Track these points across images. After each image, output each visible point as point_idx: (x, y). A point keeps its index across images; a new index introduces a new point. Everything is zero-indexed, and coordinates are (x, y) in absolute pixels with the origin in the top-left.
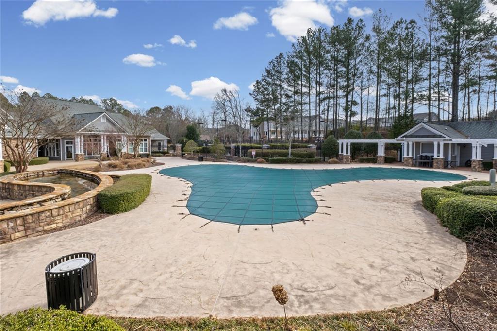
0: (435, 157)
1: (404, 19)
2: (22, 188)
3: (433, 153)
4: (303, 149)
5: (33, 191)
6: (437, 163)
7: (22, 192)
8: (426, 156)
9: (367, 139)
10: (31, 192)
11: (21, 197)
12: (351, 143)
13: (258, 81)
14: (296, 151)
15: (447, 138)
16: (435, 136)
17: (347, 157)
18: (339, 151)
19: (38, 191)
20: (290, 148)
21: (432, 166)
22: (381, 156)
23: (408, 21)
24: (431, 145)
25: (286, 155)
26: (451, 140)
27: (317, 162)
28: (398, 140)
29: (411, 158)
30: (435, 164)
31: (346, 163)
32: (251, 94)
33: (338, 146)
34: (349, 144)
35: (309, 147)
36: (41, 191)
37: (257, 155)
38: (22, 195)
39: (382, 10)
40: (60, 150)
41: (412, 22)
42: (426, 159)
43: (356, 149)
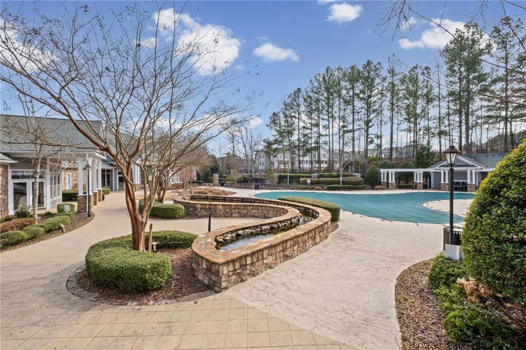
0: (469, 182)
1: (419, 65)
2: (227, 208)
3: (467, 179)
4: (351, 178)
5: (239, 209)
6: (470, 187)
7: (227, 210)
8: (458, 182)
9: (401, 168)
10: (237, 210)
11: (227, 215)
12: (396, 172)
13: (274, 113)
14: (346, 179)
15: (479, 167)
16: (468, 166)
17: (392, 184)
18: (381, 179)
19: (243, 209)
20: (341, 176)
21: (466, 191)
22: (420, 183)
23: (423, 68)
24: (465, 173)
25: (338, 183)
26: (482, 169)
27: (364, 189)
28: (435, 169)
29: (447, 184)
30: (469, 189)
31: (391, 189)
32: (267, 125)
33: (381, 174)
34: (394, 173)
35: (355, 176)
36: (246, 209)
37: (312, 183)
38: (227, 213)
39: (395, 55)
40: (112, 181)
41: (426, 68)
42: (458, 185)
43: (399, 177)
